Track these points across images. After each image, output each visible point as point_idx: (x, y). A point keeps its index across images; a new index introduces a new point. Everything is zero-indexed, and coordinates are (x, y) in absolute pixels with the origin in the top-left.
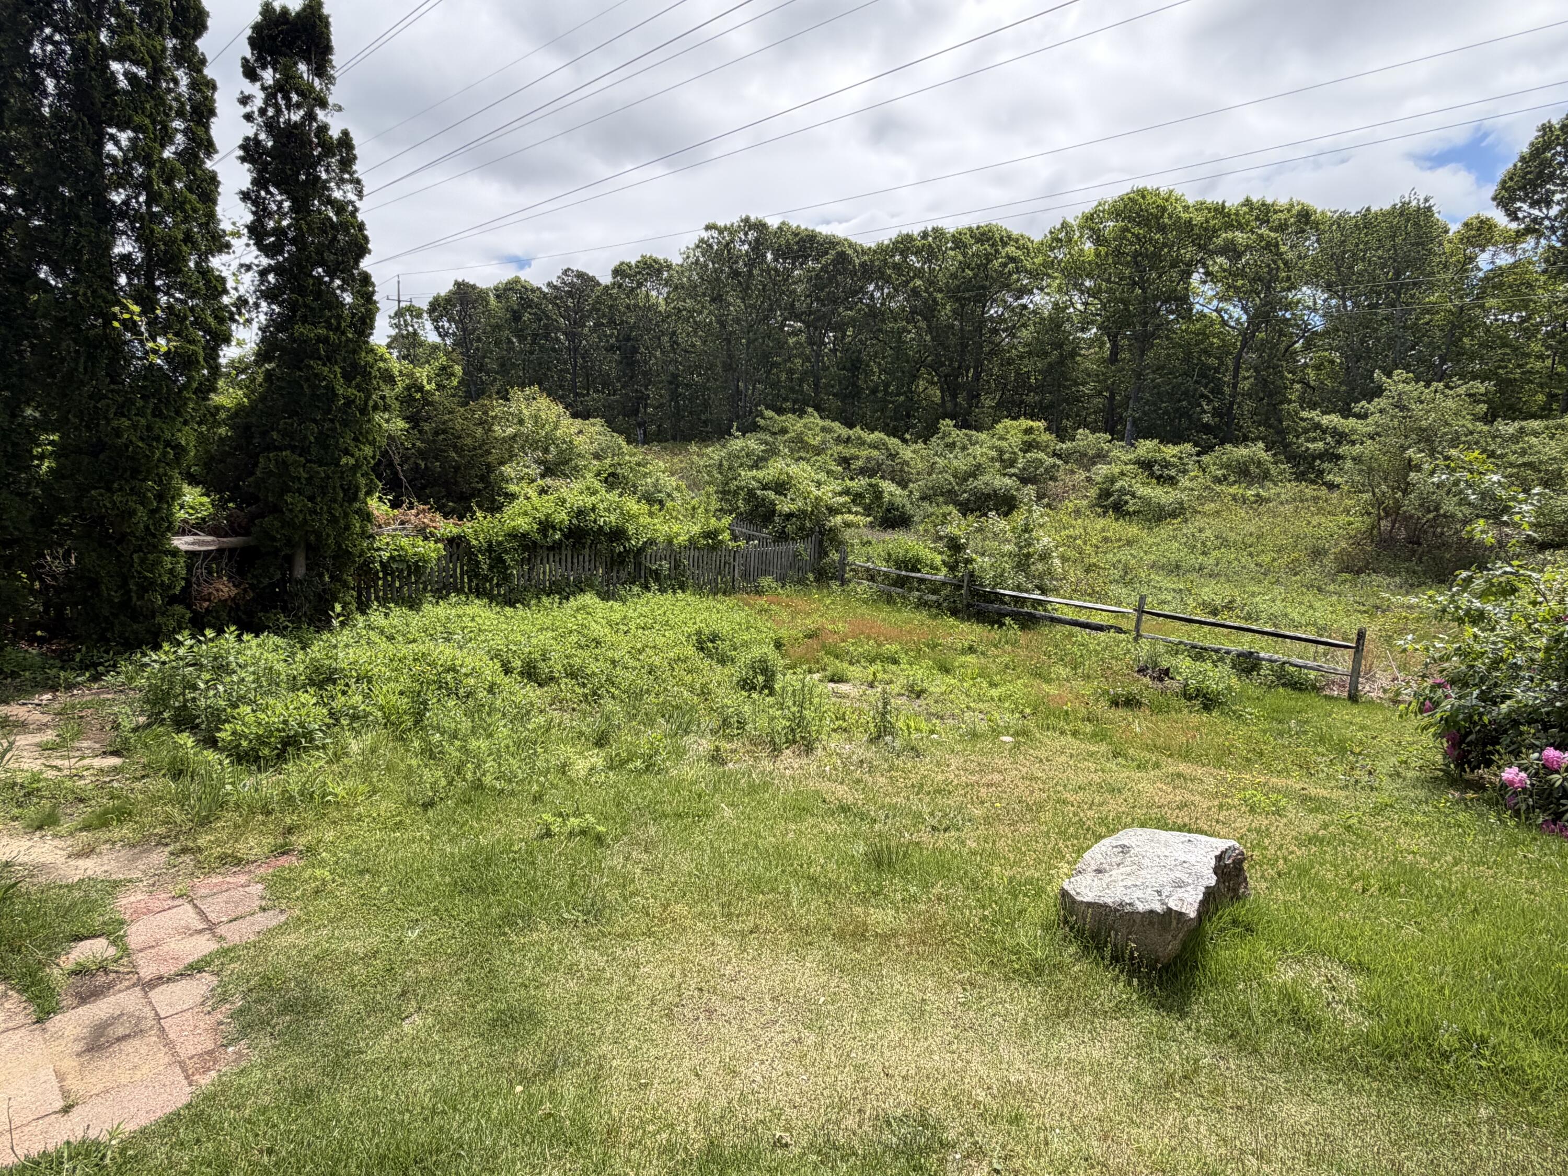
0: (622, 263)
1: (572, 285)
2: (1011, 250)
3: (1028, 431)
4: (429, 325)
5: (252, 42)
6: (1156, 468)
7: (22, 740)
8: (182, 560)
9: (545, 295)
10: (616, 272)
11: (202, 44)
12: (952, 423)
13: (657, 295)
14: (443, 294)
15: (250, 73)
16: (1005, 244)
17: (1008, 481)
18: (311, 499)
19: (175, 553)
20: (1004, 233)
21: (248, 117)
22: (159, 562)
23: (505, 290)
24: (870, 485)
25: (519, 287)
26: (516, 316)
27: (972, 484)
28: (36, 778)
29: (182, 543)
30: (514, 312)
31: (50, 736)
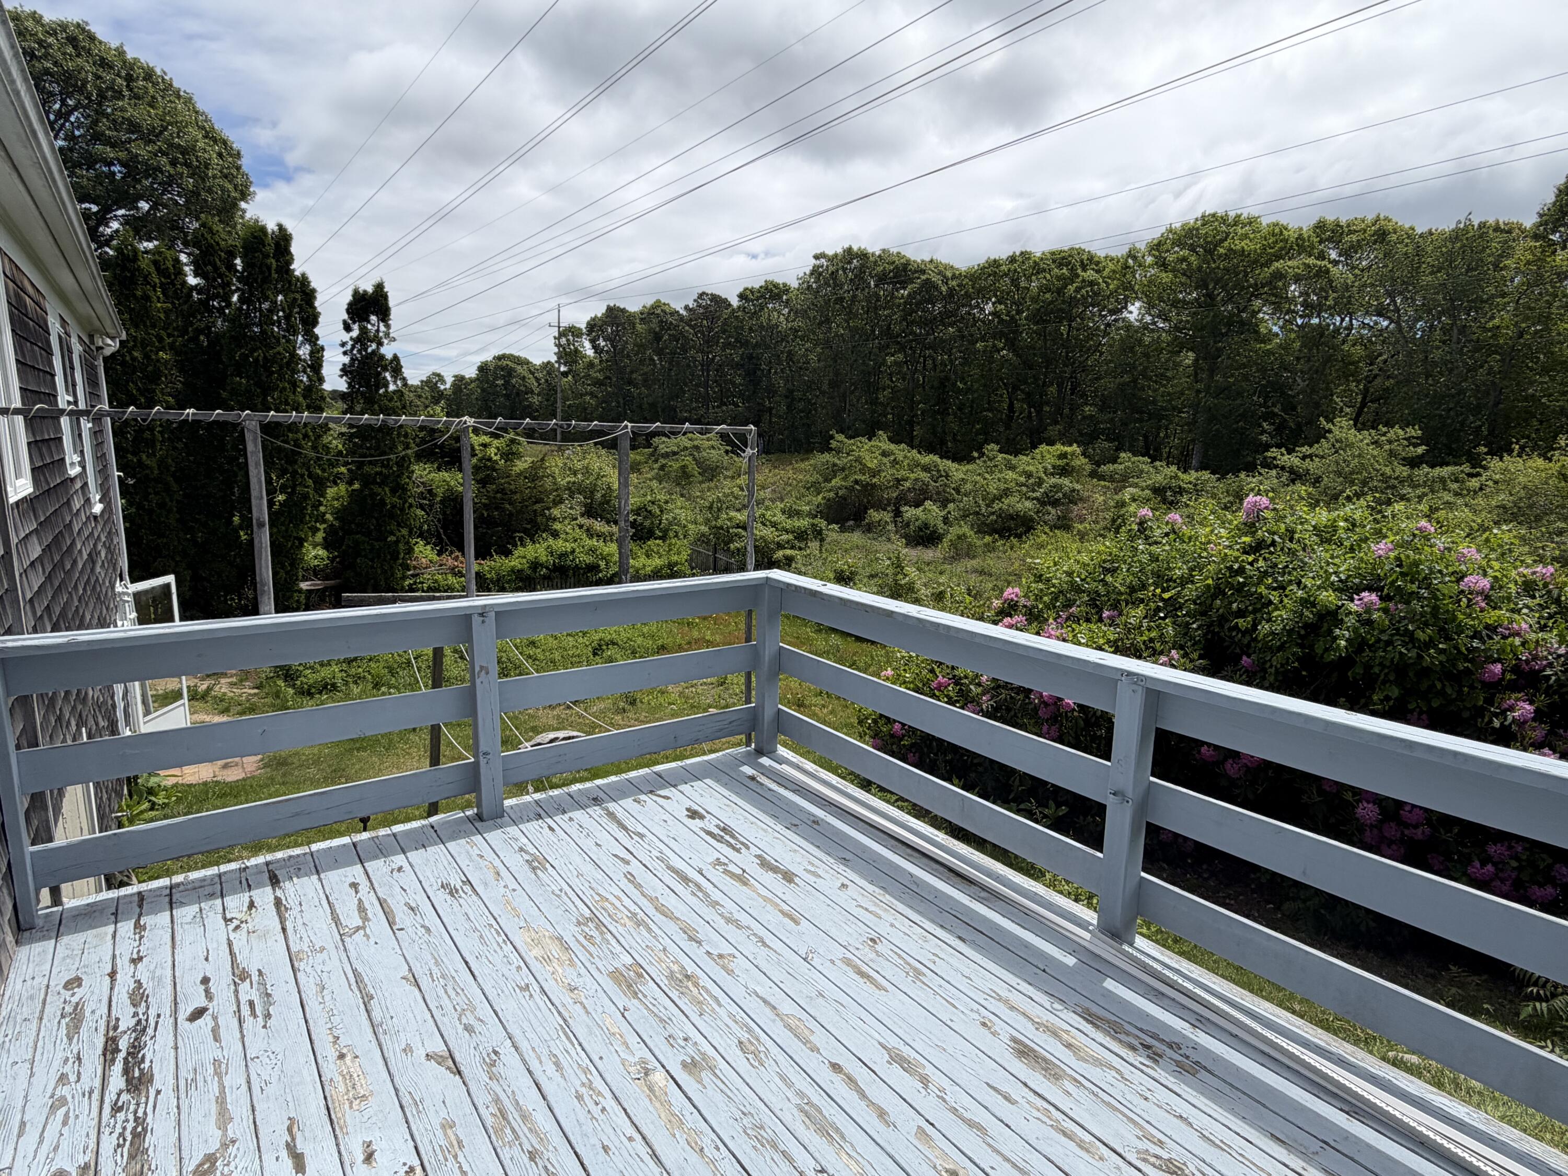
0: (746, 289)
1: (706, 307)
2: (1090, 274)
3: (1063, 456)
4: (587, 345)
5: (348, 311)
6: (1169, 493)
7: (223, 681)
8: (303, 596)
9: (681, 318)
10: (742, 296)
11: (317, 330)
12: (996, 447)
13: (778, 315)
14: (599, 315)
15: (347, 328)
16: (1084, 269)
17: (1028, 504)
18: (372, 560)
19: (300, 591)
20: (1085, 257)
21: (345, 353)
22: (291, 597)
23: (649, 314)
24: (813, 525)
25: (659, 311)
26: (657, 337)
27: (996, 506)
28: (224, 694)
29: (304, 586)
30: (656, 333)
31: (234, 680)
